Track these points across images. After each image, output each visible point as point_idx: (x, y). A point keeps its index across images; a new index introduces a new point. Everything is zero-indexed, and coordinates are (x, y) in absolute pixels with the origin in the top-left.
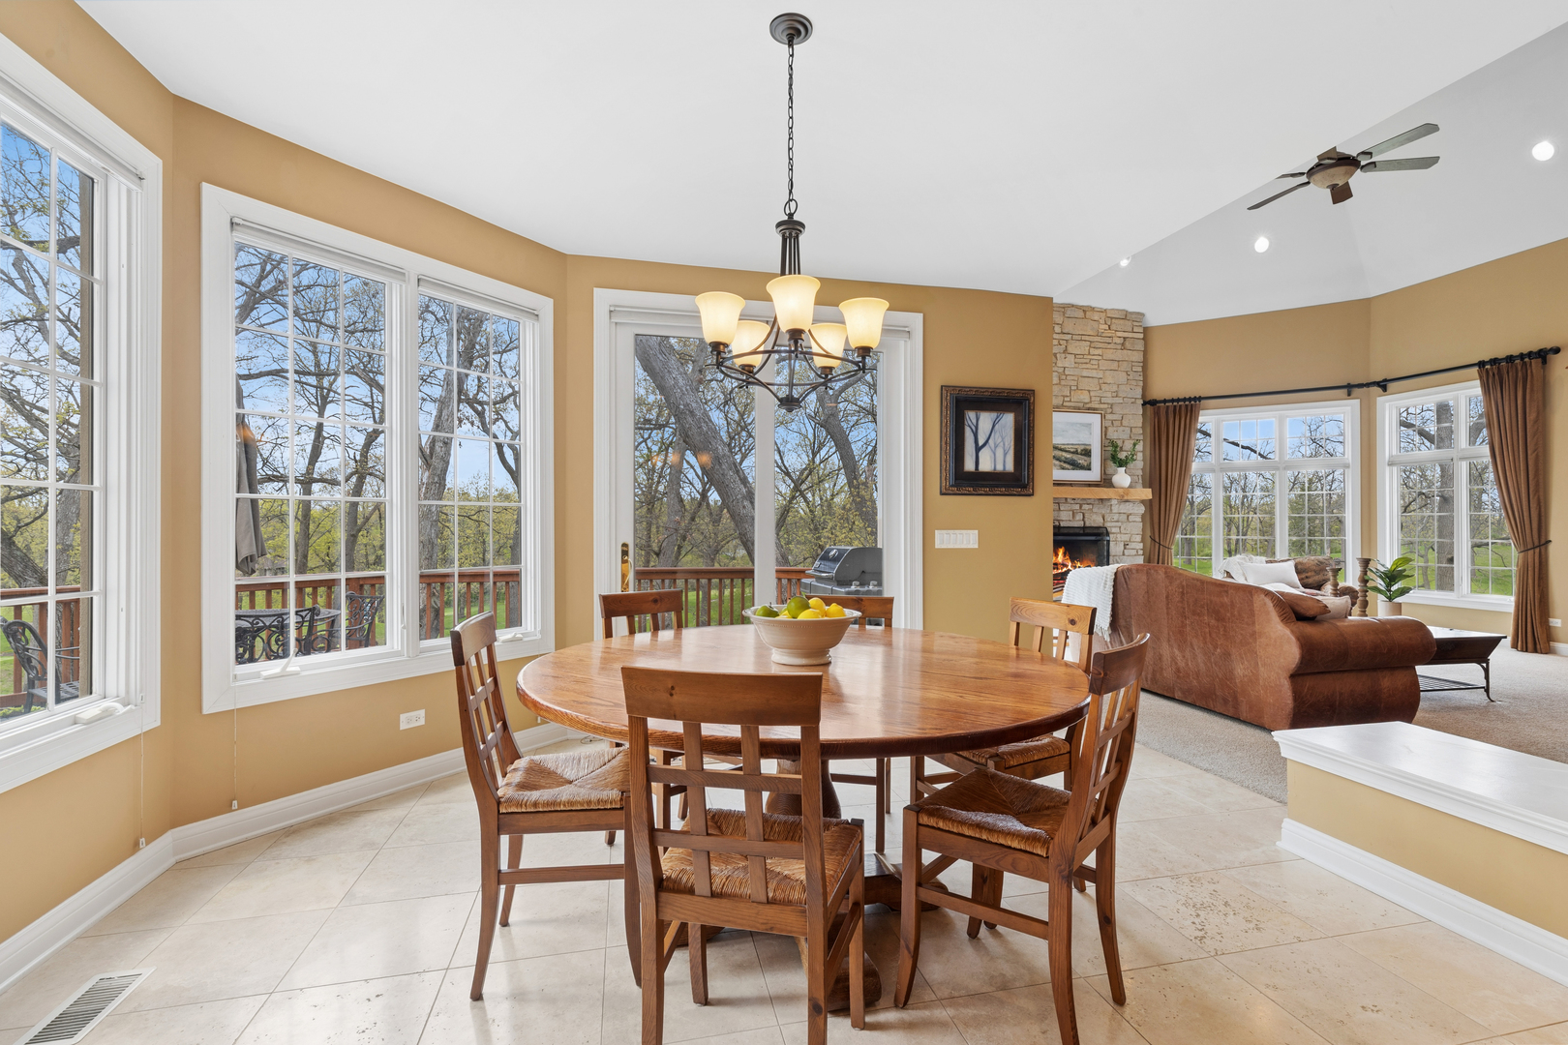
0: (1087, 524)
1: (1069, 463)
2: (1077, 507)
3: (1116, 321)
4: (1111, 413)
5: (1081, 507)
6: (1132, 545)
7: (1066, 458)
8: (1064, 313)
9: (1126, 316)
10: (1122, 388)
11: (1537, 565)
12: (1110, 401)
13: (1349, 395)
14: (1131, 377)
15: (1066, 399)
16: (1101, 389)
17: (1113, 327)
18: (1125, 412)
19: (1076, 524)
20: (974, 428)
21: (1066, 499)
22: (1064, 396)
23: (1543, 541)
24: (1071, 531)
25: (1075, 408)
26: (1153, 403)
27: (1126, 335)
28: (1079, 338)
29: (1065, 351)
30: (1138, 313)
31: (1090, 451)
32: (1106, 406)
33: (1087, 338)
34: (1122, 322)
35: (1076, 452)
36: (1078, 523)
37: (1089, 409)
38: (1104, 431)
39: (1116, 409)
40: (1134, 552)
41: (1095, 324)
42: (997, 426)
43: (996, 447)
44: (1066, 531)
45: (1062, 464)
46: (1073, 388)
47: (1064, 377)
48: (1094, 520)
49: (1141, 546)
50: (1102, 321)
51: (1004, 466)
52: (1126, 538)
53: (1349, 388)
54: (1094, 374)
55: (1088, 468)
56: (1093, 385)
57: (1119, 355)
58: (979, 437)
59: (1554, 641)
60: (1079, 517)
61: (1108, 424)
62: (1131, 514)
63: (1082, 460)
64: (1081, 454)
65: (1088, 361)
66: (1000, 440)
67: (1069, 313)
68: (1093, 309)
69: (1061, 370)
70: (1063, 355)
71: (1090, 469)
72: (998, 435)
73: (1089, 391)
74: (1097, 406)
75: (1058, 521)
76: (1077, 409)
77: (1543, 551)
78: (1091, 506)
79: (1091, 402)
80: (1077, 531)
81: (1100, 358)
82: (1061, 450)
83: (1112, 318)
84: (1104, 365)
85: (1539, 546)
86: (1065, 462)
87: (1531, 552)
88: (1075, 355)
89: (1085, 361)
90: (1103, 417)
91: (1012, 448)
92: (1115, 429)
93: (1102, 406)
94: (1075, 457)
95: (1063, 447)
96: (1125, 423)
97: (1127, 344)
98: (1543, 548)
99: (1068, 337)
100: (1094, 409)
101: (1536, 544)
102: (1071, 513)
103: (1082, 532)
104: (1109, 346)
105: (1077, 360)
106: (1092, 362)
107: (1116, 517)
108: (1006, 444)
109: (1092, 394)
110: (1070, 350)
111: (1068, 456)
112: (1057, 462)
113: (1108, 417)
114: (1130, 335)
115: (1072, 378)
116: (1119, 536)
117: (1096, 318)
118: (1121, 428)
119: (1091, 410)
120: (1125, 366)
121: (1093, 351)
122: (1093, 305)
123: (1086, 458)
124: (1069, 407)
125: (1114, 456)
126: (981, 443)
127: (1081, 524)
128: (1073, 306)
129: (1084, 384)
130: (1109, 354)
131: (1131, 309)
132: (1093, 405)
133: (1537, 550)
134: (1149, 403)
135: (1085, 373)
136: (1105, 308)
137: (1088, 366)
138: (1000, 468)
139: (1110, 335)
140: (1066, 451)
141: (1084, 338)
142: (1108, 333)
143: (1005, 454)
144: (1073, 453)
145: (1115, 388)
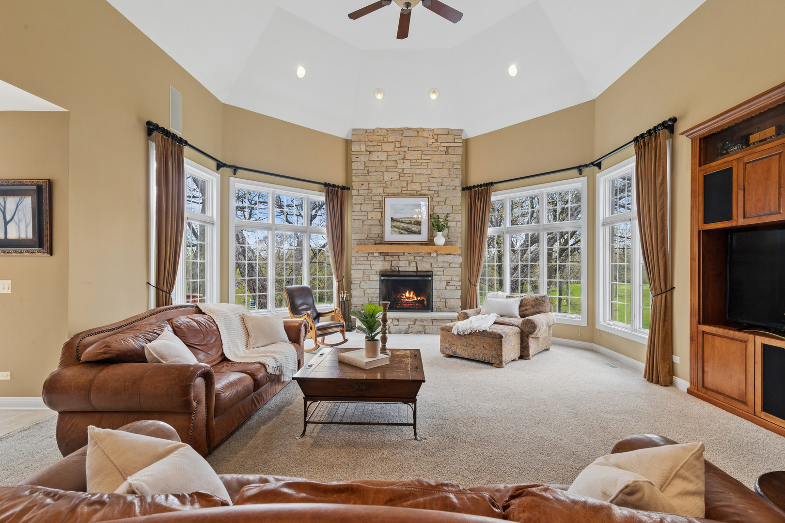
0: (419, 269)
1: (405, 230)
2: (412, 258)
3: (441, 136)
4: (438, 196)
5: (415, 258)
6: (452, 283)
7: (403, 227)
8: (402, 134)
9: (449, 132)
10: (445, 180)
11: (663, 308)
12: (436, 189)
13: (581, 174)
14: (452, 172)
15: (403, 189)
16: (429, 181)
17: (439, 140)
18: (448, 195)
19: (411, 269)
20: (2, 209)
21: (404, 253)
22: (402, 187)
23: (669, 288)
24: (407, 274)
25: (410, 194)
26: (469, 188)
27: (448, 145)
28: (413, 149)
29: (404, 158)
30: (459, 130)
31: (420, 222)
32: (433, 192)
33: (419, 149)
34: (445, 136)
35: (410, 223)
36: (412, 268)
37: (421, 195)
38: (430, 208)
39: (441, 194)
40: (454, 288)
41: (425, 140)
42: (20, 207)
43: (20, 221)
44: (403, 274)
45: (400, 230)
46: (409, 182)
47: (402, 175)
48: (424, 267)
49: (460, 283)
50: (431, 137)
51: (26, 234)
52: (449, 278)
53: (580, 169)
54: (424, 172)
55: (419, 233)
56: (424, 179)
57: (444, 158)
58: (7, 215)
59: (676, 376)
60: (413, 264)
61: (434, 204)
62: (452, 263)
63: (414, 228)
64: (414, 224)
65: (420, 164)
66: (22, 216)
67: (405, 134)
68: (423, 130)
69: (401, 171)
70: (402, 161)
71: (420, 234)
72: (20, 212)
73: (421, 183)
74: (426, 193)
75: (398, 267)
76: (412, 195)
77: (668, 296)
78: (422, 258)
79: (422, 190)
80: (411, 274)
81: (429, 161)
82: (399, 222)
83: (438, 135)
84: (431, 165)
85: (666, 292)
86: (402, 229)
87: (659, 297)
88: (411, 160)
89: (418, 164)
90: (430, 199)
91: (31, 222)
92: (440, 207)
93: (430, 192)
94: (410, 226)
95: (401, 220)
96: (447, 203)
97: (450, 151)
98: (668, 294)
99: (406, 149)
100: (425, 195)
101: (663, 290)
102: (407, 262)
103: (415, 274)
104: (436, 153)
105: (412, 164)
106: (423, 164)
107: (441, 265)
108: (27, 219)
109: (423, 185)
110: (407, 157)
111: (405, 225)
112: (397, 230)
113: (435, 199)
114: (452, 145)
115: (408, 175)
116: (442, 277)
117: (426, 135)
118: (445, 206)
119: (422, 195)
120: (447, 165)
121: (423, 157)
122: (424, 127)
123: (417, 226)
124: (406, 194)
125: (436, 225)
126: (8, 219)
127: (415, 269)
128: (409, 129)
129: (417, 179)
130: (436, 158)
131: (452, 128)
132: (423, 192)
133: (664, 295)
134: (466, 189)
135: (418, 172)
136: (433, 128)
137: (420, 167)
138: (23, 236)
139: (436, 146)
140: (403, 222)
141: (416, 149)
142: (435, 145)
143: (27, 226)
144: (408, 223)
145: (440, 180)
